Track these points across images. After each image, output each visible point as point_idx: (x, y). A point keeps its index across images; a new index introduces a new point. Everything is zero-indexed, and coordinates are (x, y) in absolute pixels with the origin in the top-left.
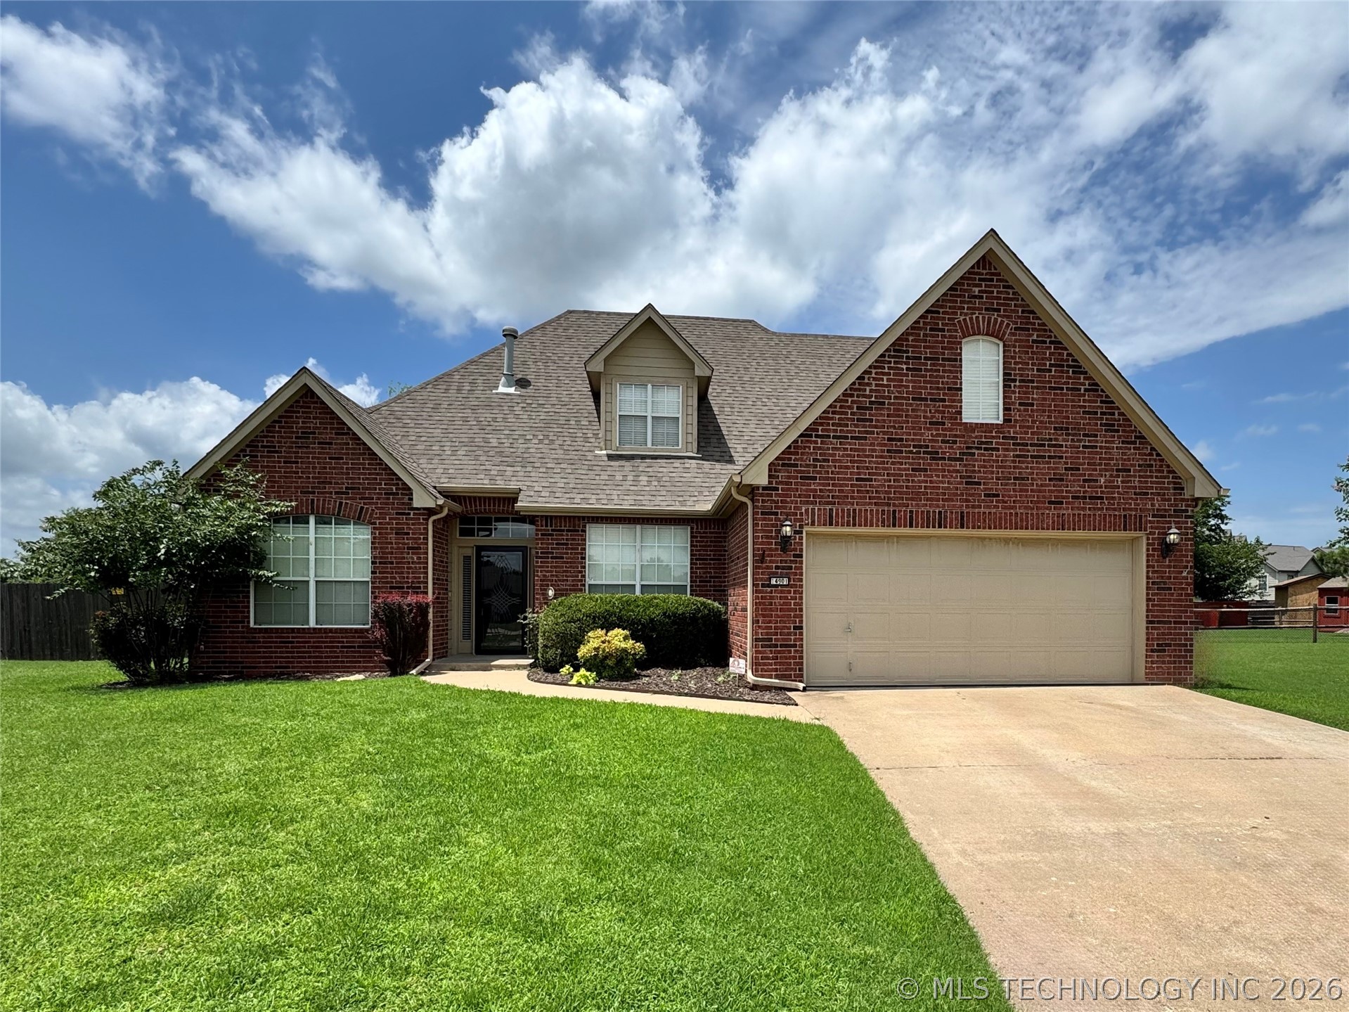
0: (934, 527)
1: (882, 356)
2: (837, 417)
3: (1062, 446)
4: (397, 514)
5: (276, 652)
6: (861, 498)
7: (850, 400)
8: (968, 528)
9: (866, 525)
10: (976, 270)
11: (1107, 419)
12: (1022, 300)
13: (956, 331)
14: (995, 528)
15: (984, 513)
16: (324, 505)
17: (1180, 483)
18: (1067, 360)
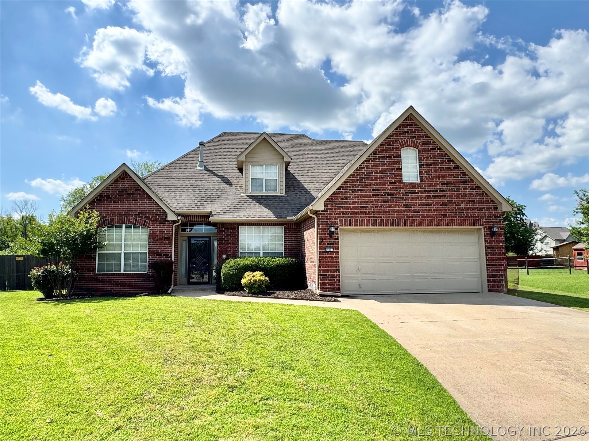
0: (393, 226)
1: (369, 156)
2: (351, 181)
3: (445, 191)
4: (160, 223)
5: (107, 284)
6: (362, 214)
7: (356, 174)
8: (407, 226)
9: (364, 226)
10: (405, 121)
11: (463, 180)
12: (425, 132)
13: (398, 146)
14: (419, 226)
15: (414, 220)
16: (129, 220)
17: (496, 206)
18: (445, 156)
